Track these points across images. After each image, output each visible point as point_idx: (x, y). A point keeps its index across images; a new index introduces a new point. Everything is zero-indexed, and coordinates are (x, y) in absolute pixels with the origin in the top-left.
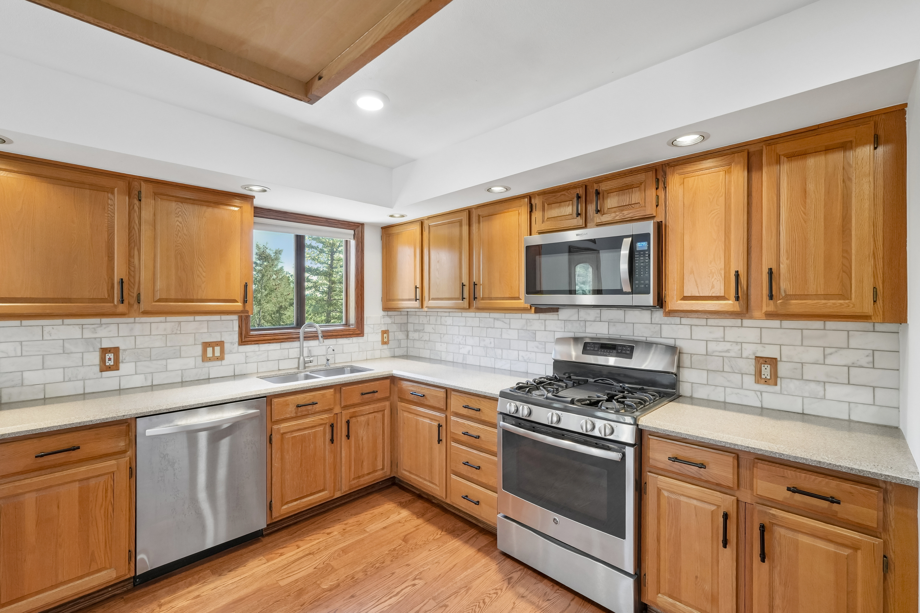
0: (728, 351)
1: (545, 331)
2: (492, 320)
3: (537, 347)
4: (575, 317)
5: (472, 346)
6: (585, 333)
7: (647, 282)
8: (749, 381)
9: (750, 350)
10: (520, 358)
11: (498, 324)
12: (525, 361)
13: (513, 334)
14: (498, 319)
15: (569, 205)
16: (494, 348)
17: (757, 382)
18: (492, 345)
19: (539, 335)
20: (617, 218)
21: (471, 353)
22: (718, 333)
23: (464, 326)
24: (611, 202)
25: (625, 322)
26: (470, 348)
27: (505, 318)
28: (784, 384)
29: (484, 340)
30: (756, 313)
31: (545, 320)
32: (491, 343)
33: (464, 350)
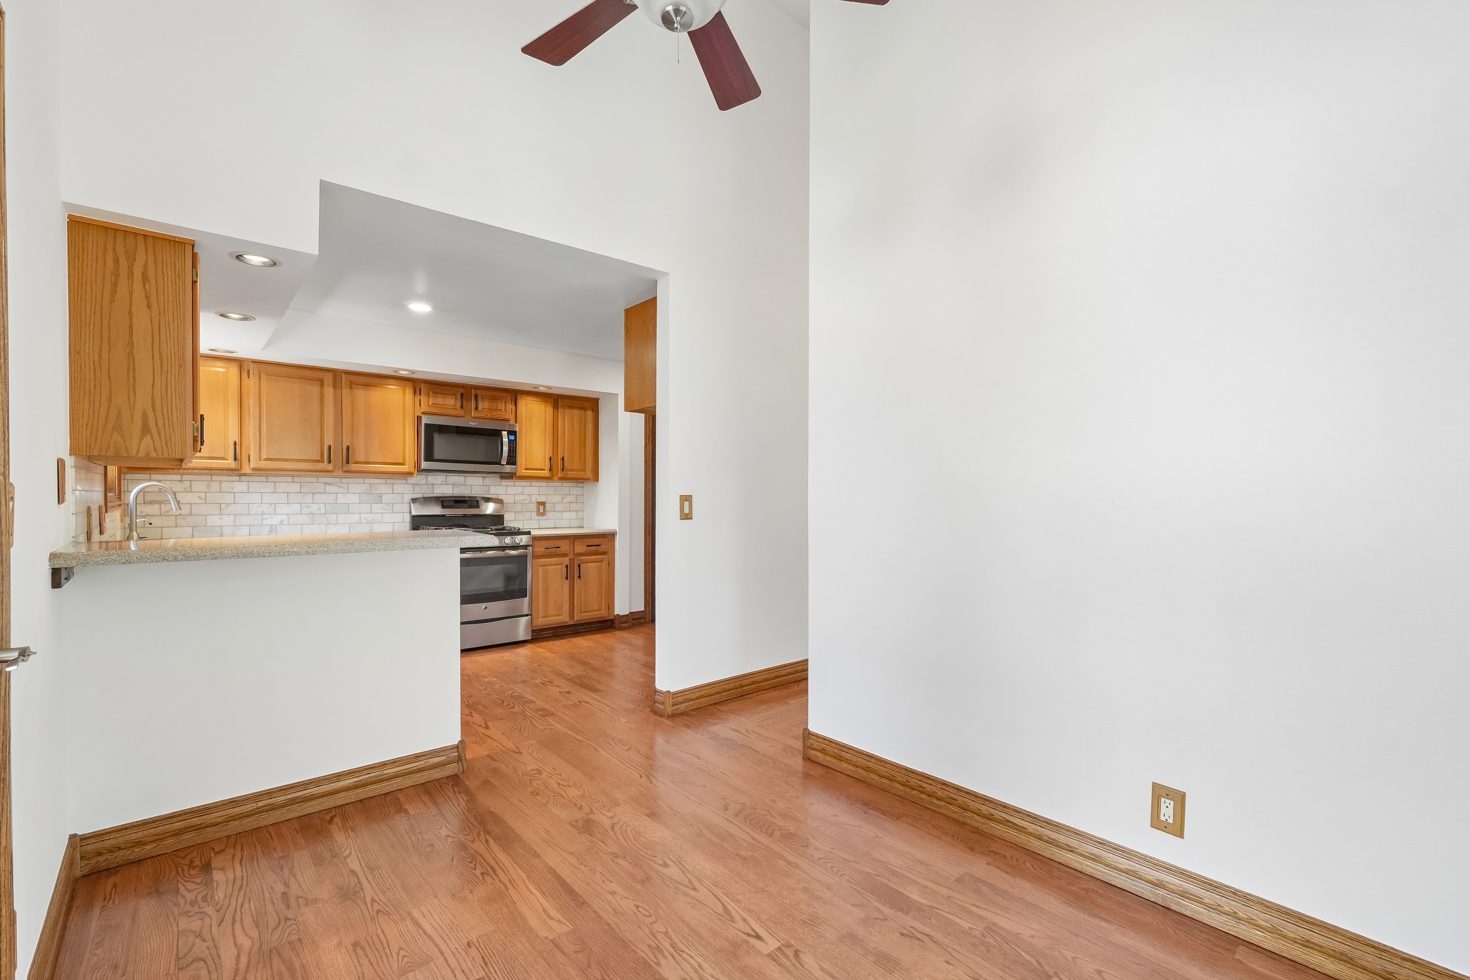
0: (524, 500)
1: (393, 493)
2: (323, 485)
3: (384, 509)
4: (424, 482)
5: (288, 515)
6: (433, 493)
7: (514, 459)
8: (534, 514)
9: (535, 499)
10: (363, 520)
11: (329, 489)
12: (368, 522)
13: (353, 498)
14: (330, 484)
15: (452, 399)
16: (325, 513)
17: (538, 515)
18: (323, 511)
19: (385, 498)
20: (488, 416)
21: (286, 522)
22: (520, 490)
23: (272, 492)
24: (483, 405)
25: (465, 485)
26: (285, 517)
27: (341, 483)
28: (550, 515)
29: (309, 507)
30: (556, 478)
31: (393, 484)
32: (320, 509)
33: (275, 520)
